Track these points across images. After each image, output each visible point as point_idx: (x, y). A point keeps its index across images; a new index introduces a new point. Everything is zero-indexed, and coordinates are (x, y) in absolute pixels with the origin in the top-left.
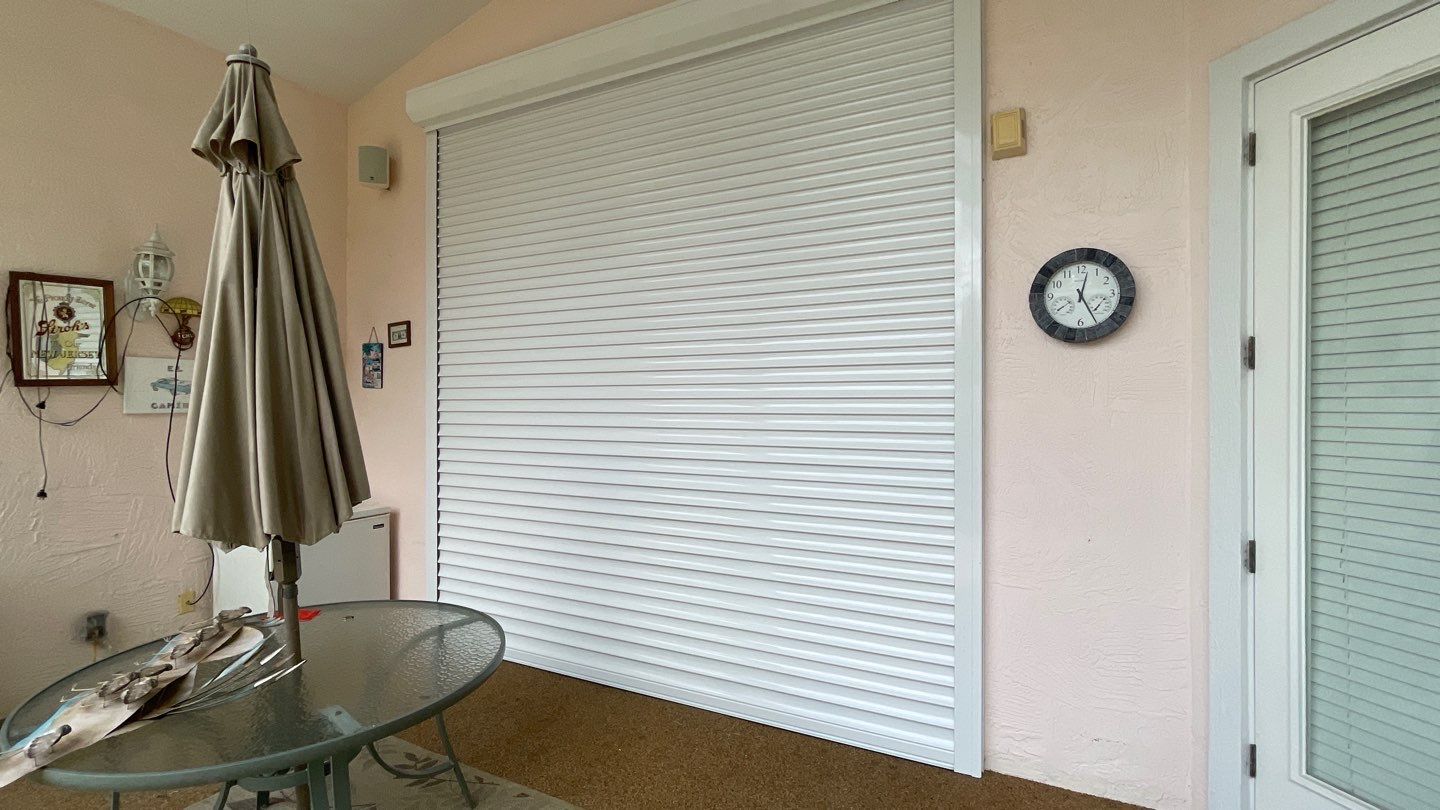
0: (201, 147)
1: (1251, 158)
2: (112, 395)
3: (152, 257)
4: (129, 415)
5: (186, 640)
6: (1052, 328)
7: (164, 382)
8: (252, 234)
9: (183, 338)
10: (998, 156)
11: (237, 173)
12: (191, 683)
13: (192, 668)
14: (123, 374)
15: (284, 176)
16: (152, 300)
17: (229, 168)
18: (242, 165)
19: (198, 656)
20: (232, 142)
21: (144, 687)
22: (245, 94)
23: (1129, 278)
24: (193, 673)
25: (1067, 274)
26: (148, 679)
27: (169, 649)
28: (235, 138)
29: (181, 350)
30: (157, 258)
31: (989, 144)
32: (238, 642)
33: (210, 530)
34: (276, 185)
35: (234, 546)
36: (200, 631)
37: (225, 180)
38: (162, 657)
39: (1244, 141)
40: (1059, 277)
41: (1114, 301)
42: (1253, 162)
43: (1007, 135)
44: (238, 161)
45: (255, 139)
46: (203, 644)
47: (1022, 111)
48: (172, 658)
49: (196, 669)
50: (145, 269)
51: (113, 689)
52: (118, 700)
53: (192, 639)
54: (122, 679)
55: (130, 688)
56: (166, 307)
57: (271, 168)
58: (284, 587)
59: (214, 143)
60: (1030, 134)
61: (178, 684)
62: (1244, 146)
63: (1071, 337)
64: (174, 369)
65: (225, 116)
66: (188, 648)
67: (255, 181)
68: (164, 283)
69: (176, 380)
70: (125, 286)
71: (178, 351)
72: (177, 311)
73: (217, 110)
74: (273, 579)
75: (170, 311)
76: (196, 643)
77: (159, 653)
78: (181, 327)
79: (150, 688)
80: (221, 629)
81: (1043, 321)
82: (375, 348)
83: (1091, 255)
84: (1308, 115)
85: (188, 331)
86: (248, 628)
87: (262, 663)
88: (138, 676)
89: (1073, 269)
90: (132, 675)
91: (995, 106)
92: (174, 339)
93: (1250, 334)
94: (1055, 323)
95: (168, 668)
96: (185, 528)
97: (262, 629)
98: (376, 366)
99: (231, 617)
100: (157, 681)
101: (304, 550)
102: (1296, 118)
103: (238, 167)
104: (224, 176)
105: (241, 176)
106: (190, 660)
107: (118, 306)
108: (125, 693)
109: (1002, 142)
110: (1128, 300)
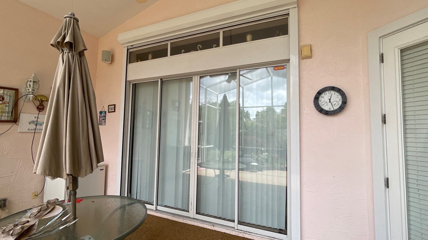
0: (53, 44)
1: (382, 60)
2: (15, 126)
3: (32, 82)
4: (20, 132)
5: (35, 211)
6: (321, 111)
7: (33, 122)
8: (69, 74)
9: (41, 108)
10: (303, 59)
11: (66, 53)
12: (36, 227)
13: (36, 221)
14: (19, 119)
15: (81, 54)
16: (31, 95)
17: (63, 51)
18: (68, 50)
19: (39, 216)
20: (65, 42)
21: (19, 229)
22: (70, 28)
23: (345, 96)
24: (37, 223)
25: (325, 94)
26: (20, 226)
27: (28, 214)
28: (65, 41)
29: (39, 111)
30: (34, 82)
31: (300, 55)
32: (53, 211)
33: (47, 172)
34: (78, 57)
35: (55, 178)
36: (40, 208)
37: (61, 55)
38: (26, 217)
39: (380, 55)
40: (323, 95)
41: (340, 103)
42: (383, 62)
43: (306, 52)
44: (66, 48)
45: (72, 42)
46: (41, 212)
47: (311, 45)
48: (29, 218)
49: (38, 222)
50: (30, 85)
51: (7, 230)
52: (9, 235)
53: (37, 211)
54: (11, 226)
55: (14, 230)
56: (36, 98)
57: (77, 51)
58: (72, 192)
59: (58, 42)
60: (313, 52)
61: (31, 227)
62: (380, 57)
63: (327, 113)
64: (37, 117)
65: (63, 34)
66: (35, 214)
67: (71, 55)
68: (36, 90)
69: (37, 121)
70: (22, 91)
71: (39, 112)
72: (39, 99)
73: (60, 32)
74: (68, 189)
75: (37, 99)
76: (39, 212)
77: (24, 216)
78: (40, 104)
79: (21, 230)
80: (48, 206)
81: (318, 108)
82: (103, 113)
83: (333, 89)
84: (400, 48)
85: (43, 105)
86: (57, 206)
87: (63, 220)
88: (17, 225)
89: (327, 92)
90: (15, 225)
91: (302, 44)
92: (38, 108)
93: (384, 113)
94: (322, 109)
95: (28, 222)
96: (38, 172)
97: (62, 206)
98: (103, 119)
99: (51, 202)
100: (24, 227)
101: (80, 179)
102: (396, 49)
103: (66, 50)
104: (61, 53)
105: (67, 53)
106: (36, 218)
107: (20, 97)
108: (11, 232)
109: (305, 54)
110: (345, 102)
